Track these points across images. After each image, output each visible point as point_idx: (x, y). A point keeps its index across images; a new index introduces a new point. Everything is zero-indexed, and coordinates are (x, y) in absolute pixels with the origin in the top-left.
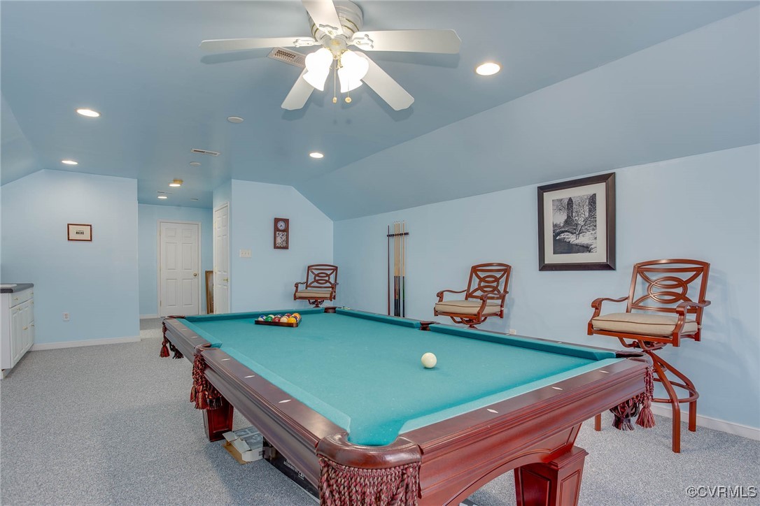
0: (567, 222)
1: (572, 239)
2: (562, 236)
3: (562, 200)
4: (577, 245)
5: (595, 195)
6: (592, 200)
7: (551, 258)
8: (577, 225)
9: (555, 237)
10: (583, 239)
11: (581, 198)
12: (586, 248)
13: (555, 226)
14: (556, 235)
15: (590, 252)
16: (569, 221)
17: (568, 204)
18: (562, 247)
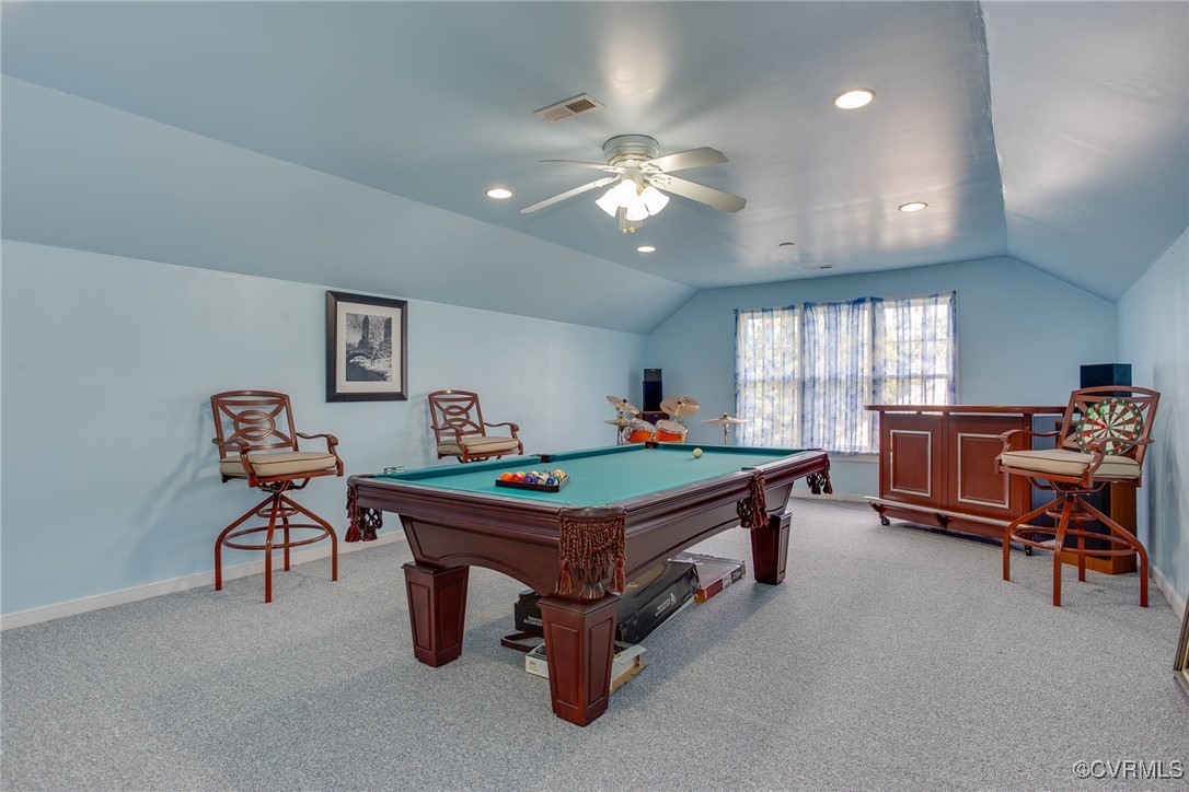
0: (361, 342)
1: (367, 364)
2: (357, 359)
3: (357, 315)
4: (372, 372)
5: (390, 319)
6: (388, 323)
7: (343, 386)
8: (372, 348)
9: (348, 359)
10: (378, 366)
11: (378, 318)
12: (381, 376)
13: (349, 346)
14: (350, 356)
15: (385, 380)
16: (364, 343)
17: (364, 322)
18: (356, 373)
